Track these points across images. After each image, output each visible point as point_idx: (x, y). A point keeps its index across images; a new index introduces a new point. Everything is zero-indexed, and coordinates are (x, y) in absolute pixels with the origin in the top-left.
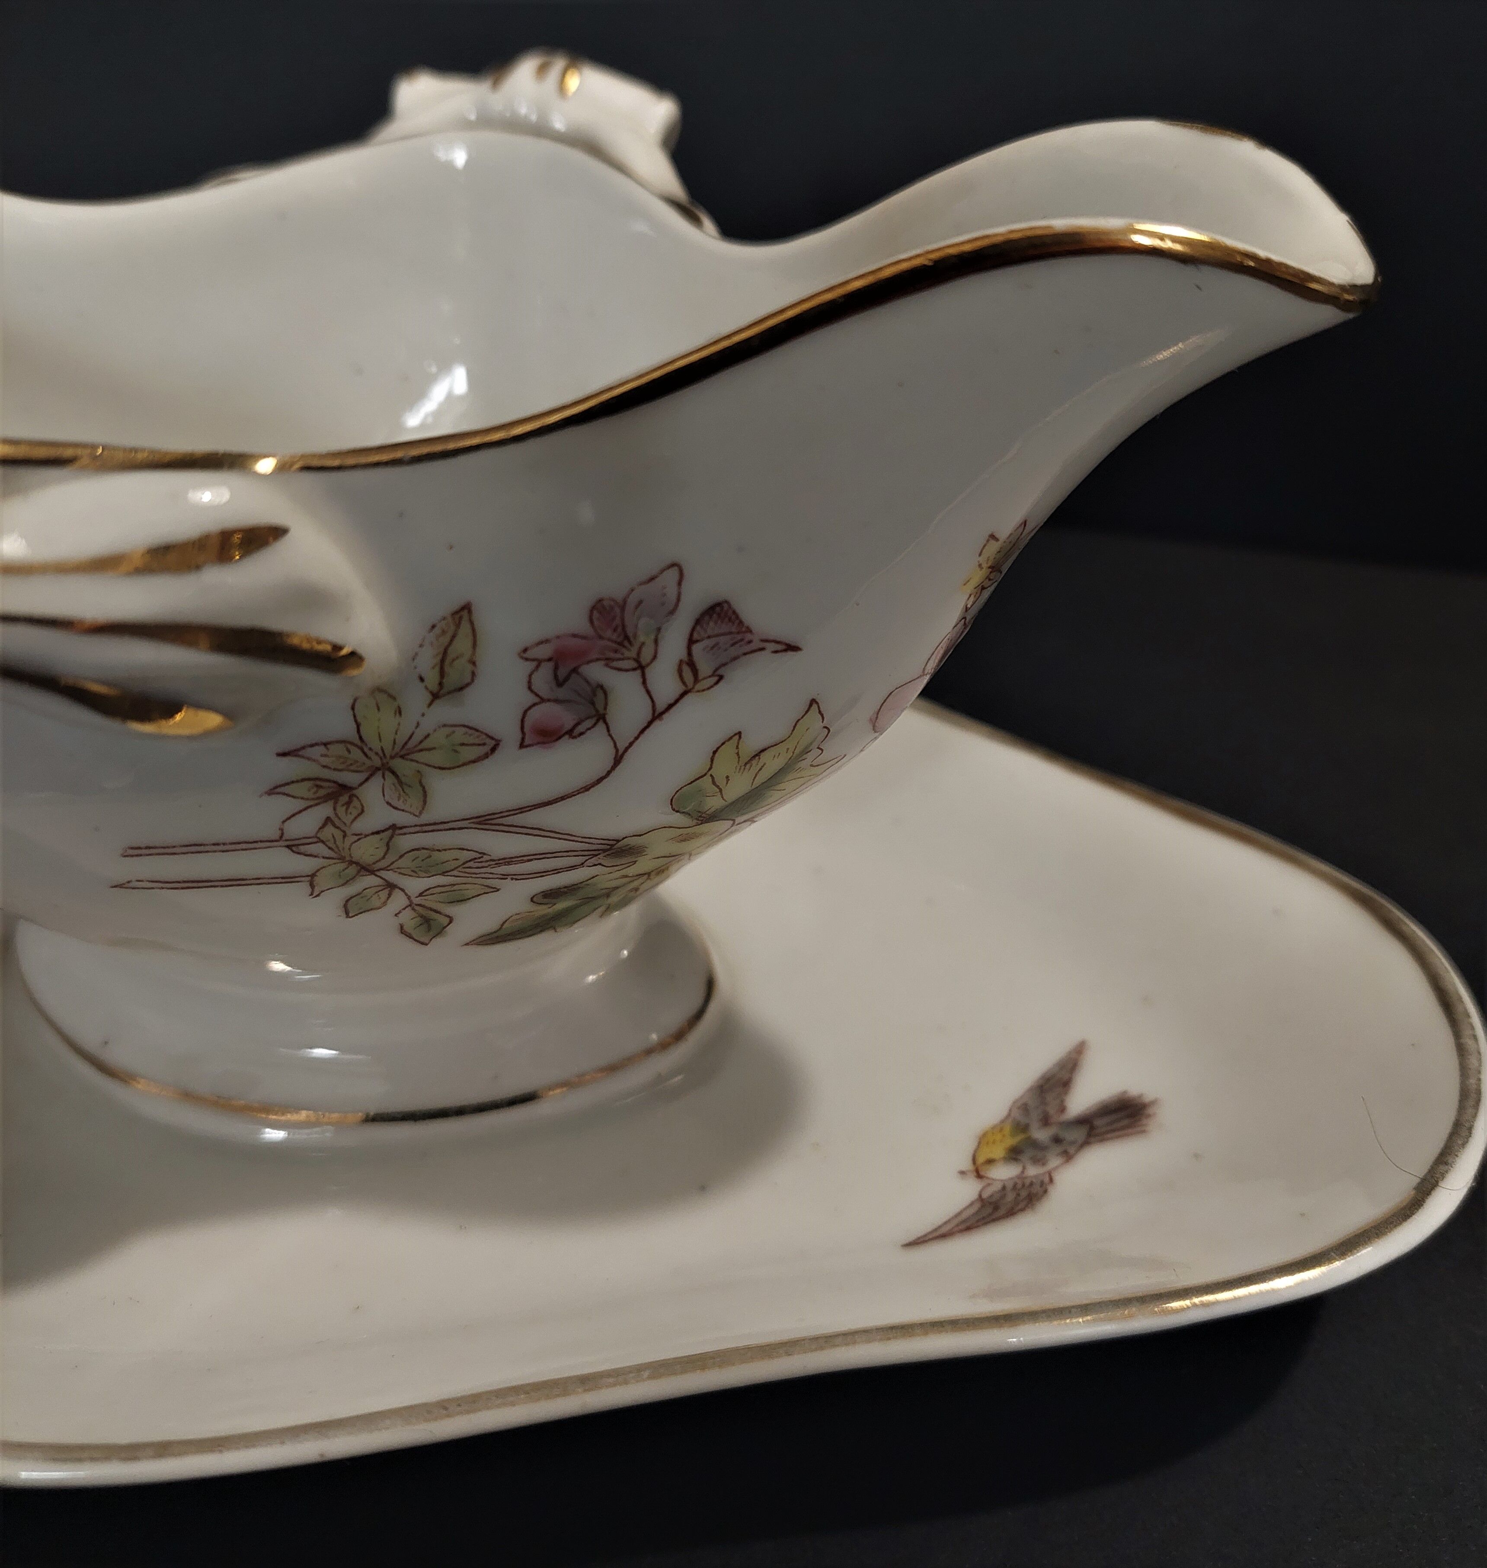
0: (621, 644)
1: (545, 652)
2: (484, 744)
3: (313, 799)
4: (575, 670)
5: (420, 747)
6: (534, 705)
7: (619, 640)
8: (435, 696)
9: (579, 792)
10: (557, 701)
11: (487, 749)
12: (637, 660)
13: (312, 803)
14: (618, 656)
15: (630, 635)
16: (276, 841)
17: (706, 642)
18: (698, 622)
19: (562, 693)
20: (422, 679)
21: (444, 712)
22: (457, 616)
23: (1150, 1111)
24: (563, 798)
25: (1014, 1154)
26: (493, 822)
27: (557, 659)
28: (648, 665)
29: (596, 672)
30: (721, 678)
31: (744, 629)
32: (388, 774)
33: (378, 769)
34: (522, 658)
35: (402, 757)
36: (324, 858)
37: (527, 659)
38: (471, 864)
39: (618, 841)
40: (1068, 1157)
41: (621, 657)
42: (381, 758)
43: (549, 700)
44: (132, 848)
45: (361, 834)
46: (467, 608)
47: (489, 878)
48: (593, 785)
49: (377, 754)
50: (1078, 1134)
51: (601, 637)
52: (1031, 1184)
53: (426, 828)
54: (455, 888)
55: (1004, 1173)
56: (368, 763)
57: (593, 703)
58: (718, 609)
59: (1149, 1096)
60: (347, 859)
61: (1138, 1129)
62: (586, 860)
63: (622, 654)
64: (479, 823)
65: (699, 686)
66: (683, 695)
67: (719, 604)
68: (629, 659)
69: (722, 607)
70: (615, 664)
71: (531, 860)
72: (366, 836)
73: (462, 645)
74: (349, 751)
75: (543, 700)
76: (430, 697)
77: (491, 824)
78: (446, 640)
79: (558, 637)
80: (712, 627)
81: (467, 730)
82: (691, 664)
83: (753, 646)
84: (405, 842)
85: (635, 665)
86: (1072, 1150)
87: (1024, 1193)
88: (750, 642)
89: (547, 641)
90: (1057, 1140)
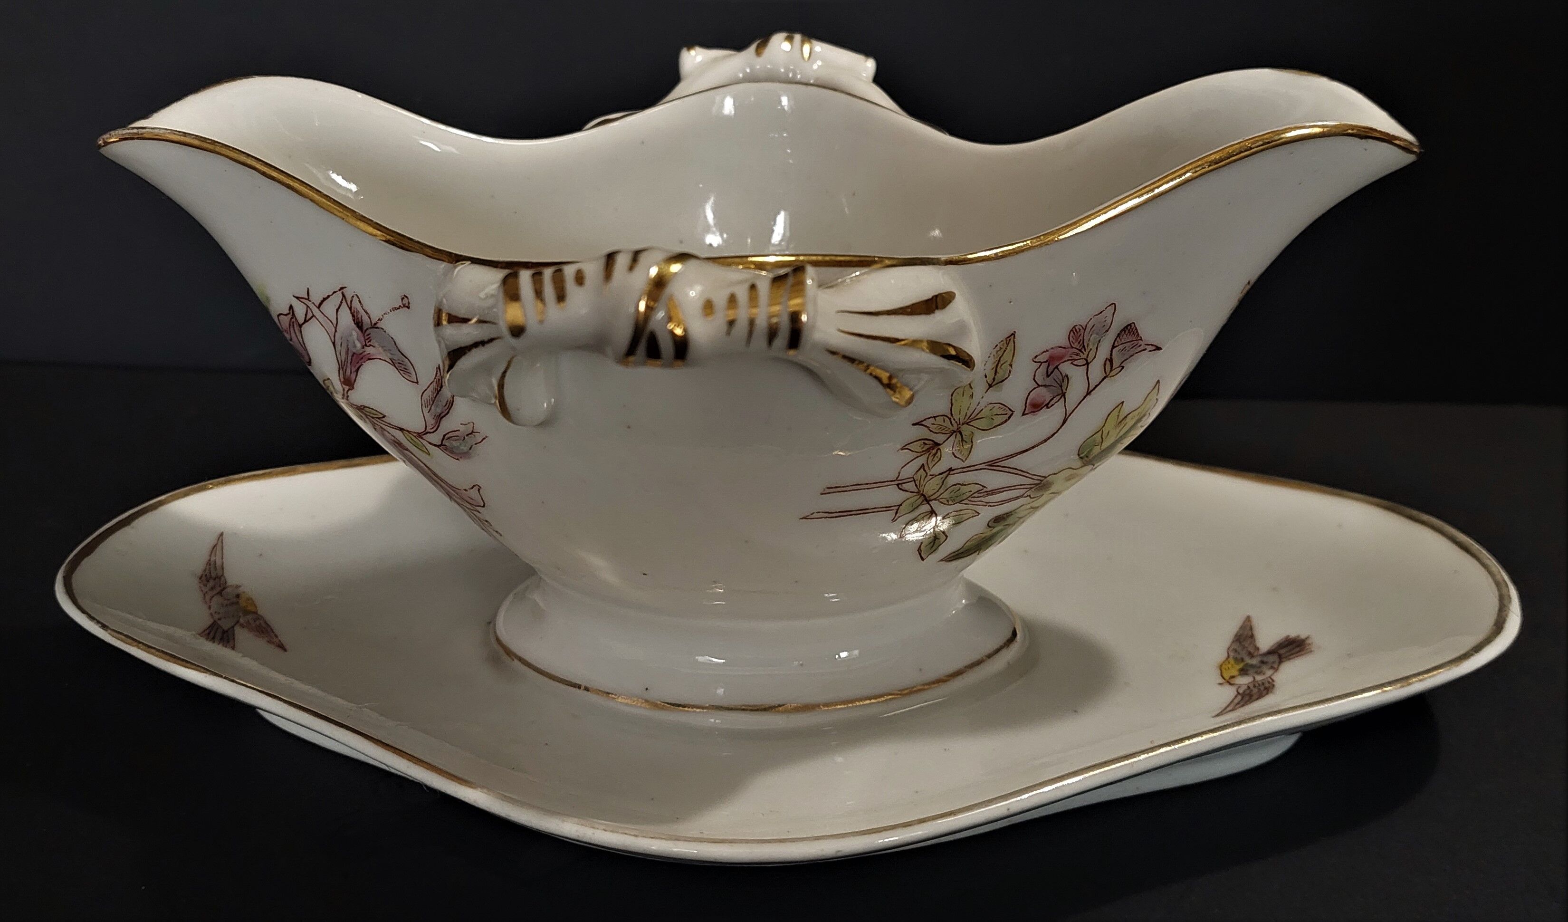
0: (1080, 350)
1: (1044, 358)
2: (1006, 414)
3: (920, 452)
4: (1057, 367)
5: (977, 417)
6: (1035, 388)
7: (1080, 348)
8: (990, 386)
9: (1042, 443)
10: (1045, 386)
11: (1006, 417)
12: (1086, 360)
13: (919, 454)
14: (1078, 357)
15: (1086, 345)
16: (894, 481)
17: (1121, 347)
18: (1119, 335)
19: (1048, 381)
20: (986, 376)
21: (994, 396)
22: (1008, 339)
23: (1308, 642)
24: (1033, 447)
25: (1243, 672)
26: (996, 464)
27: (1049, 362)
28: (1091, 362)
29: (1066, 368)
30: (1123, 367)
31: (1139, 338)
32: (959, 435)
33: (955, 432)
34: (1033, 361)
35: (967, 424)
36: (911, 492)
37: (1036, 362)
38: (976, 495)
39: (1045, 477)
40: (1276, 670)
41: (1080, 358)
42: (958, 425)
43: (1041, 386)
44: (829, 488)
45: (934, 475)
46: (1013, 334)
47: (980, 505)
48: (1049, 438)
49: (956, 422)
50: (1273, 658)
51: (1072, 347)
52: (1263, 684)
53: (965, 470)
54: (962, 512)
55: (1244, 681)
56: (952, 428)
57: (1061, 386)
58: (1129, 327)
59: (1303, 637)
60: (921, 492)
61: (1305, 651)
62: (1026, 492)
63: (1080, 356)
64: (990, 465)
65: (1112, 374)
66: (1105, 378)
67: (1130, 325)
68: (1082, 359)
69: (1131, 326)
70: (1075, 363)
71: (1003, 491)
72: (936, 476)
73: (1007, 356)
74: (944, 421)
75: (1039, 386)
76: (988, 387)
77: (996, 466)
78: (1000, 353)
79: (1052, 348)
80: (1125, 338)
81: (1000, 405)
82: (1111, 361)
83: (1142, 348)
84: (953, 479)
85: (1085, 362)
86: (1276, 666)
87: (1262, 688)
88: (1140, 346)
89: (1047, 351)
90: (1262, 662)
